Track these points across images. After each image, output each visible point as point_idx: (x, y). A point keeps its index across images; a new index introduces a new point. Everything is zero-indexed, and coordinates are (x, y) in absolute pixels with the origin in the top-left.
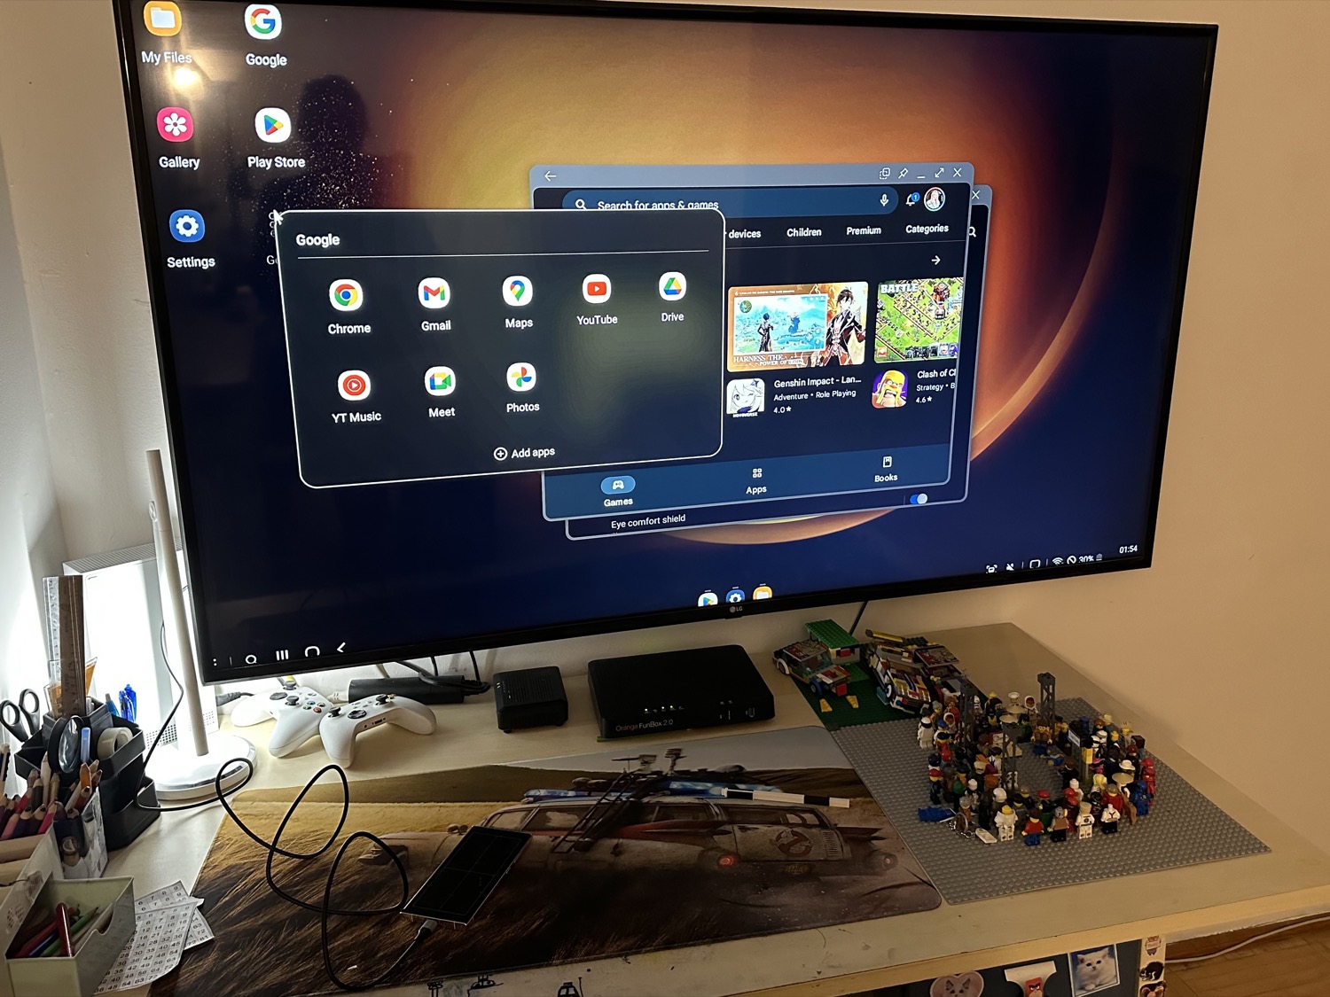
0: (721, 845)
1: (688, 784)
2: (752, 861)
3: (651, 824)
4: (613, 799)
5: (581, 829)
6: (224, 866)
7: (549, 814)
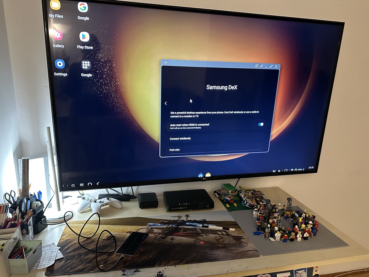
0: (200, 239)
1: (191, 223)
2: (209, 243)
3: (181, 233)
4: (171, 226)
5: (162, 233)
6: (66, 239)
7: (153, 229)
